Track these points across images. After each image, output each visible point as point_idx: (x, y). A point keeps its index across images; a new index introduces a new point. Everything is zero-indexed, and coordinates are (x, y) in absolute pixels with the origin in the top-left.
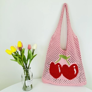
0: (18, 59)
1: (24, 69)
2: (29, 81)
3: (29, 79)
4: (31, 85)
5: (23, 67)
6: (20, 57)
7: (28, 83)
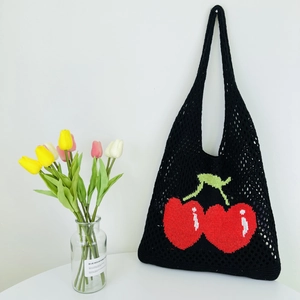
0: (61, 188)
1: (78, 221)
2: (94, 260)
3: (97, 256)
4: (102, 274)
5: (78, 214)
6: (68, 181)
7: (91, 268)
